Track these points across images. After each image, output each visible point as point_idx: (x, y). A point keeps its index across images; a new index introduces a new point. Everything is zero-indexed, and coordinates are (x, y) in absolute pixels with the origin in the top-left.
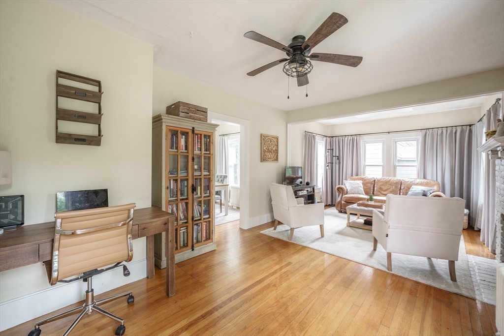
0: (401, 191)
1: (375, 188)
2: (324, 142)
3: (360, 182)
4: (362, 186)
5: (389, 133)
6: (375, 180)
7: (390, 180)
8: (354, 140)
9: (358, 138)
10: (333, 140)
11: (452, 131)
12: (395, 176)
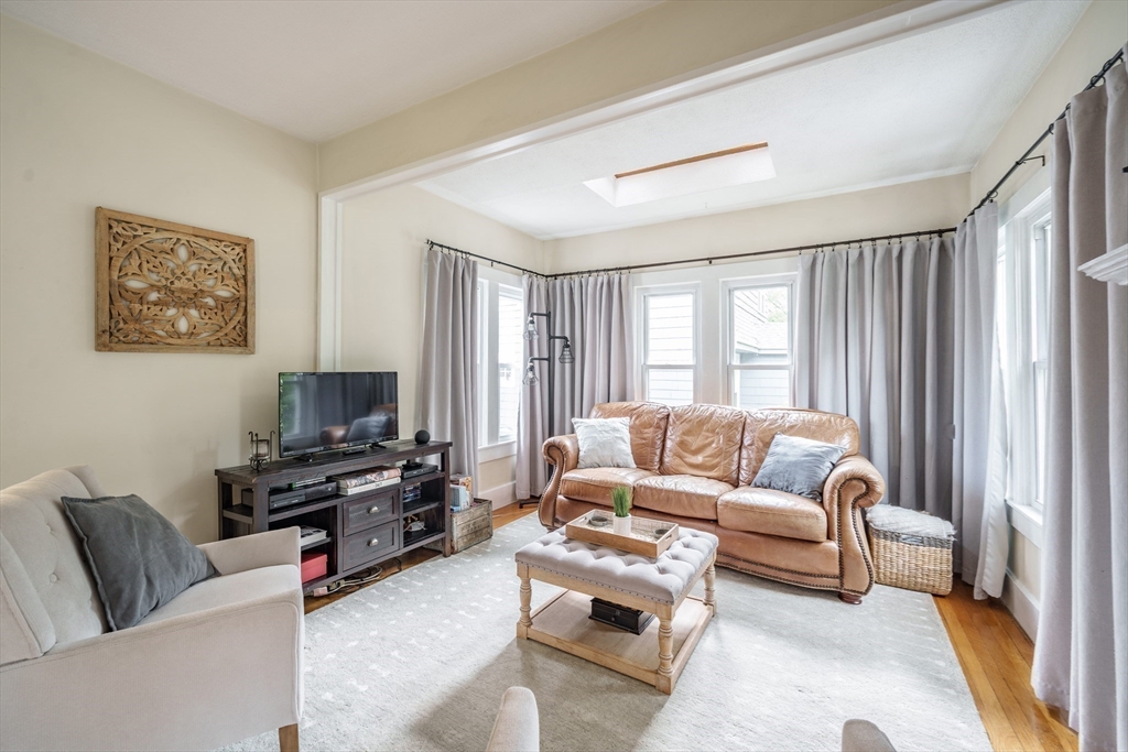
0: (744, 453)
1: (669, 444)
2: (522, 291)
3: (622, 425)
4: (627, 436)
5: (710, 260)
6: (668, 415)
7: (712, 414)
8: (614, 284)
9: (624, 277)
10: (554, 287)
11: (889, 252)
12: (728, 399)
